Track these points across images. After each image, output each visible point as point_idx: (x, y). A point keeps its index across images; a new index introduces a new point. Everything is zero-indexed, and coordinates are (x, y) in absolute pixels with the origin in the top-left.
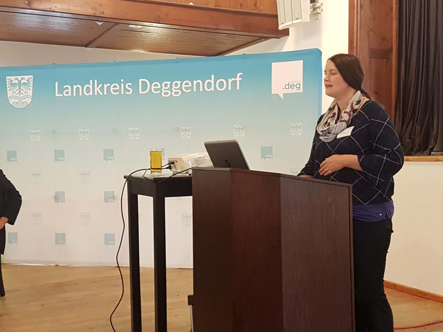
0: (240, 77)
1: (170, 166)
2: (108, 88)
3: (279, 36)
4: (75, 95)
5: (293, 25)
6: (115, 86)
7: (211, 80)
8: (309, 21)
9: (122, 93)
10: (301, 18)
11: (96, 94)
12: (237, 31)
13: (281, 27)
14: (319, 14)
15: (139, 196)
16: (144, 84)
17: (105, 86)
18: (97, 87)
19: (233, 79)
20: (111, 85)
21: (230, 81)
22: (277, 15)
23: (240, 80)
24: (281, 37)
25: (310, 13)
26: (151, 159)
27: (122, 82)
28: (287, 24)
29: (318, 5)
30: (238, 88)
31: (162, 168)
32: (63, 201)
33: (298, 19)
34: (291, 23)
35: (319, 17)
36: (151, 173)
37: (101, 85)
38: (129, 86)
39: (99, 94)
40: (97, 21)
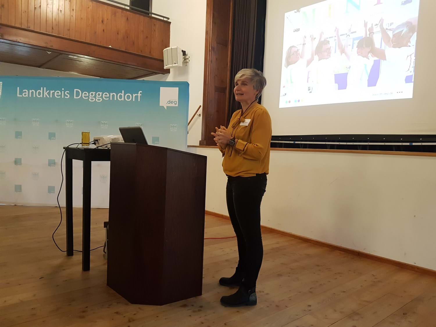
0: (140, 94)
1: (95, 143)
2: (53, 93)
3: (164, 73)
4: (30, 96)
5: (172, 67)
6: (58, 93)
7: (122, 93)
8: (182, 66)
9: (63, 97)
10: (178, 64)
11: (45, 96)
12: (138, 67)
13: (165, 67)
14: (187, 63)
15: (73, 160)
16: (78, 93)
17: (51, 92)
18: (46, 92)
19: (136, 95)
20: (55, 92)
21: (134, 95)
22: (163, 61)
23: (140, 96)
24: (165, 74)
25: (182, 61)
26: (82, 137)
27: (63, 90)
28: (169, 66)
29: (187, 57)
30: (139, 100)
31: (90, 143)
32: (21, 164)
33: (176, 64)
34: (171, 65)
35: (187, 64)
36: (82, 146)
37: (48, 91)
38: (67, 93)
39: (47, 97)
40: (47, 51)
